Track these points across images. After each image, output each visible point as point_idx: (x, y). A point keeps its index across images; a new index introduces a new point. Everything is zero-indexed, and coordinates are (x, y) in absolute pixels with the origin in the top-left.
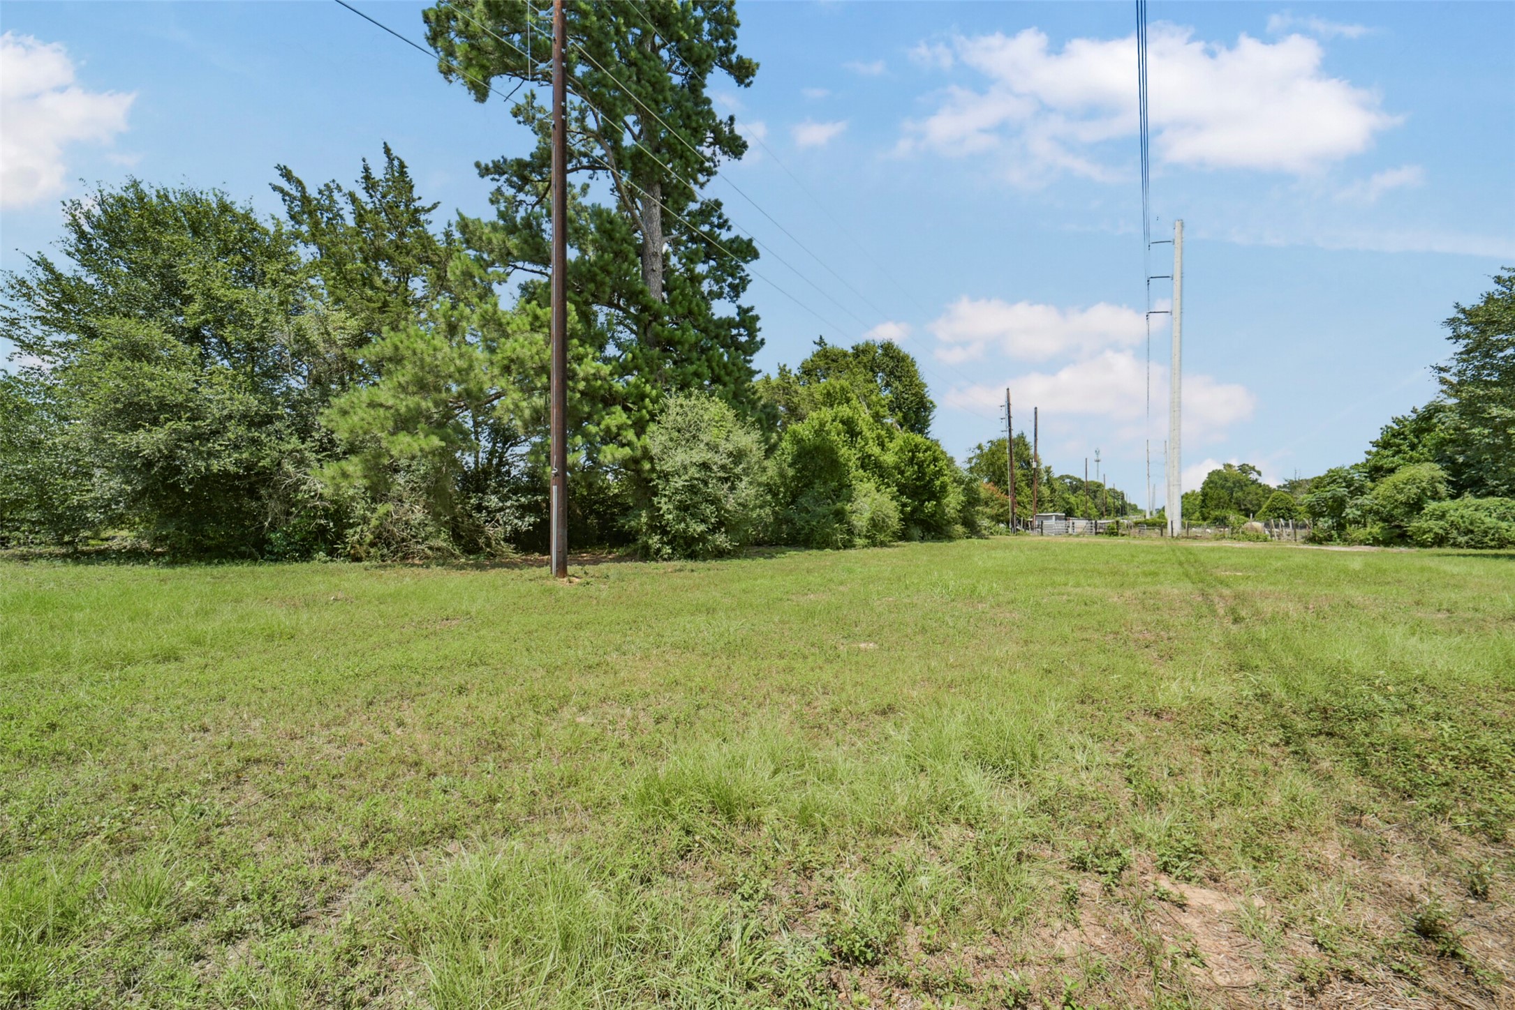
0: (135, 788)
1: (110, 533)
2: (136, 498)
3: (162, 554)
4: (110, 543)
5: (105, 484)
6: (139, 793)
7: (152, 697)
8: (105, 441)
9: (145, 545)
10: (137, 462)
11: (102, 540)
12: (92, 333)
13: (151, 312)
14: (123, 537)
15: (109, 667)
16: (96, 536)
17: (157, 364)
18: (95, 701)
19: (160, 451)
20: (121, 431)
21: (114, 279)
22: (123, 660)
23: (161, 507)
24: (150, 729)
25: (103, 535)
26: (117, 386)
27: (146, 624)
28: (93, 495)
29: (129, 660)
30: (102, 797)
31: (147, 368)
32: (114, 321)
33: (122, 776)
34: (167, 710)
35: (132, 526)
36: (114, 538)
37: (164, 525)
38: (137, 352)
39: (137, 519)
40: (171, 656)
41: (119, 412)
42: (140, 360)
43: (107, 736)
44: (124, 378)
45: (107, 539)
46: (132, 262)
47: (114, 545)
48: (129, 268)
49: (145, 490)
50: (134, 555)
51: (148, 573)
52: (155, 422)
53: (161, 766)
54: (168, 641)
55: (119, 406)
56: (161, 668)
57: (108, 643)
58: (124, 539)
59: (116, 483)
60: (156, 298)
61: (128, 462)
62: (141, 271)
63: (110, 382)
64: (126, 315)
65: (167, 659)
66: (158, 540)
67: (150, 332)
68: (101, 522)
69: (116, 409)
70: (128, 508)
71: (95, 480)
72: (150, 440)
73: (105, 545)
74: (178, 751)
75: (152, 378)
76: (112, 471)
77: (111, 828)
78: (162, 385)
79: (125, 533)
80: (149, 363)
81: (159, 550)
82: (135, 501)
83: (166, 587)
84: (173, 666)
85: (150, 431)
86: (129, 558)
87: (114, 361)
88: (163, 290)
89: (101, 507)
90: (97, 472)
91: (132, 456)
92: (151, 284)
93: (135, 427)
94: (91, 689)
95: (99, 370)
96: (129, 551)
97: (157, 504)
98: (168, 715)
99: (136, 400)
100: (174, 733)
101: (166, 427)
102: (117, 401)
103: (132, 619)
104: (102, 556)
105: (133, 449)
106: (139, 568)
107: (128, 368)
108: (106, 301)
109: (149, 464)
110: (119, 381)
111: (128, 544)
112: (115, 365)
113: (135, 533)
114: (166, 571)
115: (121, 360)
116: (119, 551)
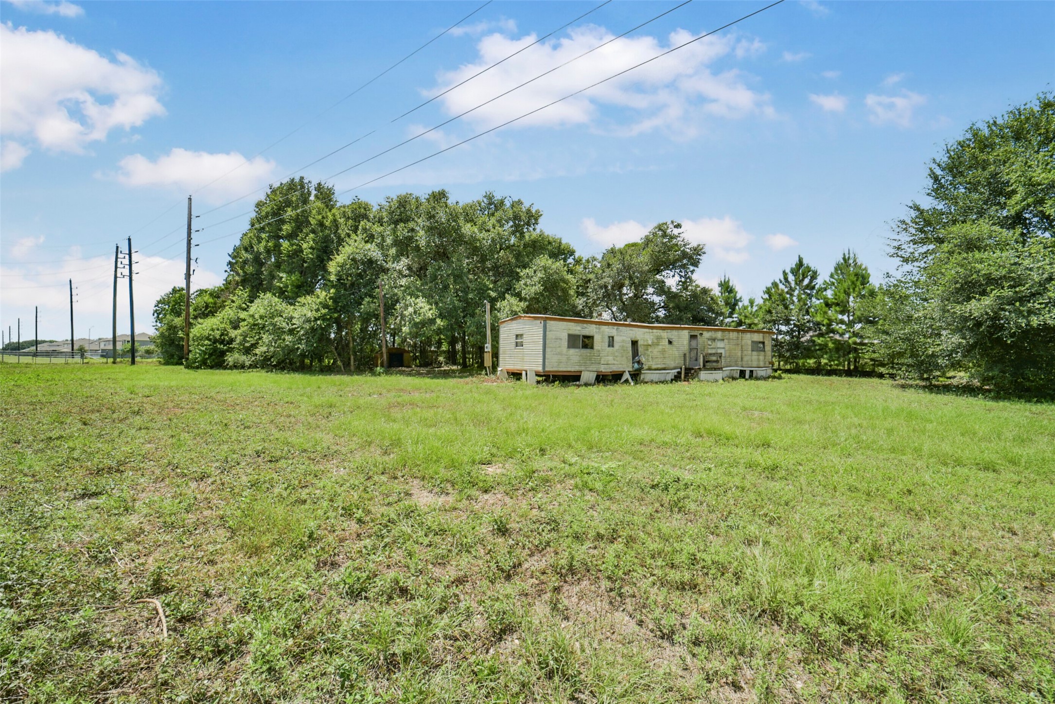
0: (955, 553)
1: (951, 374)
2: (969, 350)
3: (989, 391)
4: (952, 380)
5: (950, 340)
6: (957, 558)
7: (972, 493)
8: (948, 311)
9: (976, 382)
10: (970, 324)
11: (947, 378)
12: (941, 241)
13: (981, 214)
14: (961, 377)
15: (945, 464)
16: (943, 375)
17: (985, 250)
18: (934, 484)
19: (987, 314)
20: (958, 303)
21: (955, 200)
22: (955, 461)
23: (988, 355)
24: (969, 515)
25: (948, 375)
26: (957, 272)
27: (972, 440)
28: (941, 347)
29: (958, 463)
30: (933, 549)
31: (977, 255)
32: (955, 229)
33: (947, 541)
34: (983, 506)
35: (966, 369)
36: (954, 377)
37: (989, 369)
38: (971, 245)
39: (971, 364)
40: (989, 467)
41: (958, 291)
42: (973, 251)
43: (940, 510)
44: (962, 266)
45: (950, 378)
46: (968, 184)
47: (955, 382)
48: (966, 188)
49: (976, 343)
50: (968, 390)
51: (977, 405)
52: (984, 293)
53: (975, 546)
54: (988, 456)
55: (958, 286)
56: (981, 474)
57: (946, 447)
58: (961, 378)
59: (956, 339)
60: (986, 203)
61: (964, 324)
62: (973, 187)
63: (952, 271)
64: (964, 222)
65: (986, 469)
66: (985, 380)
67: (982, 228)
68: (946, 366)
69: (956, 288)
70: (964, 356)
71: (943, 338)
72: (978, 307)
73: (948, 382)
74: (989, 541)
75: (981, 262)
76: (954, 332)
77: (936, 572)
78: (989, 265)
79: (962, 374)
80: (979, 251)
81: (987, 387)
82: (968, 351)
83: (991, 416)
84: (991, 475)
85: (979, 300)
86: (964, 392)
87: (955, 256)
88: (990, 194)
89: (946, 356)
90: (944, 333)
91: (966, 319)
92: (981, 193)
93: (969, 299)
94: (933, 476)
95: (946, 263)
96: (964, 387)
97: (985, 353)
98: (984, 510)
99: (969, 279)
100: (987, 526)
101: (992, 295)
102: (957, 282)
103: (963, 435)
104: (947, 389)
105: (967, 315)
106: (971, 400)
107: (965, 259)
108: (950, 217)
109: (978, 324)
110: (959, 269)
111: (964, 381)
112: (957, 258)
113: (968, 374)
114: (991, 404)
115: (960, 253)
116: (958, 386)
